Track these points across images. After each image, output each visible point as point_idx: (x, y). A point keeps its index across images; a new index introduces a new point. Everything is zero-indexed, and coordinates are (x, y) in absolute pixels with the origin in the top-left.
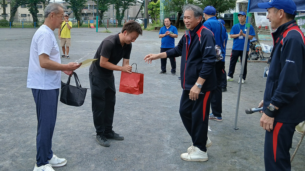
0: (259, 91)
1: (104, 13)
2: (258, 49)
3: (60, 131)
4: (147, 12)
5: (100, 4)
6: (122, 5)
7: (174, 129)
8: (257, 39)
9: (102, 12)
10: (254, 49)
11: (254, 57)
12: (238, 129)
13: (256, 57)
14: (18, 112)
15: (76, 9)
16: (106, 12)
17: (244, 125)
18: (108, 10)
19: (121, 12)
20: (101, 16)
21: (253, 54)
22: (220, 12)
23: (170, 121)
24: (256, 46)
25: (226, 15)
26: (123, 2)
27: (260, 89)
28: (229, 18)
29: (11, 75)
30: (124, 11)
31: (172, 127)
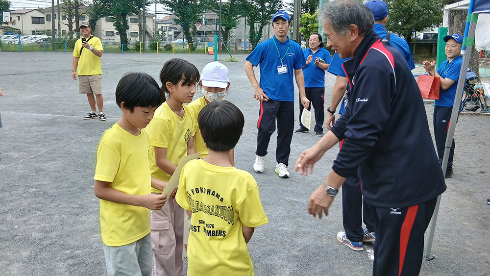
0: (478, 170)
1: (230, 30)
2: (478, 93)
3: (68, 252)
4: (298, 30)
5: (225, 16)
6: (259, 19)
7: (300, 254)
8: (478, 74)
9: (228, 29)
10: (471, 92)
11: (469, 105)
12: (434, 258)
13: (474, 106)
14: (11, 204)
15: (187, 24)
16: (233, 30)
17: (446, 248)
18: (237, 26)
19: (257, 30)
20: (226, 35)
21: (468, 100)
22: (416, 30)
23: (296, 234)
24: (475, 88)
25: (425, 36)
26: (261, 13)
27: (480, 167)
28: (431, 41)
29: (42, 129)
30: (261, 28)
31: (298, 249)
